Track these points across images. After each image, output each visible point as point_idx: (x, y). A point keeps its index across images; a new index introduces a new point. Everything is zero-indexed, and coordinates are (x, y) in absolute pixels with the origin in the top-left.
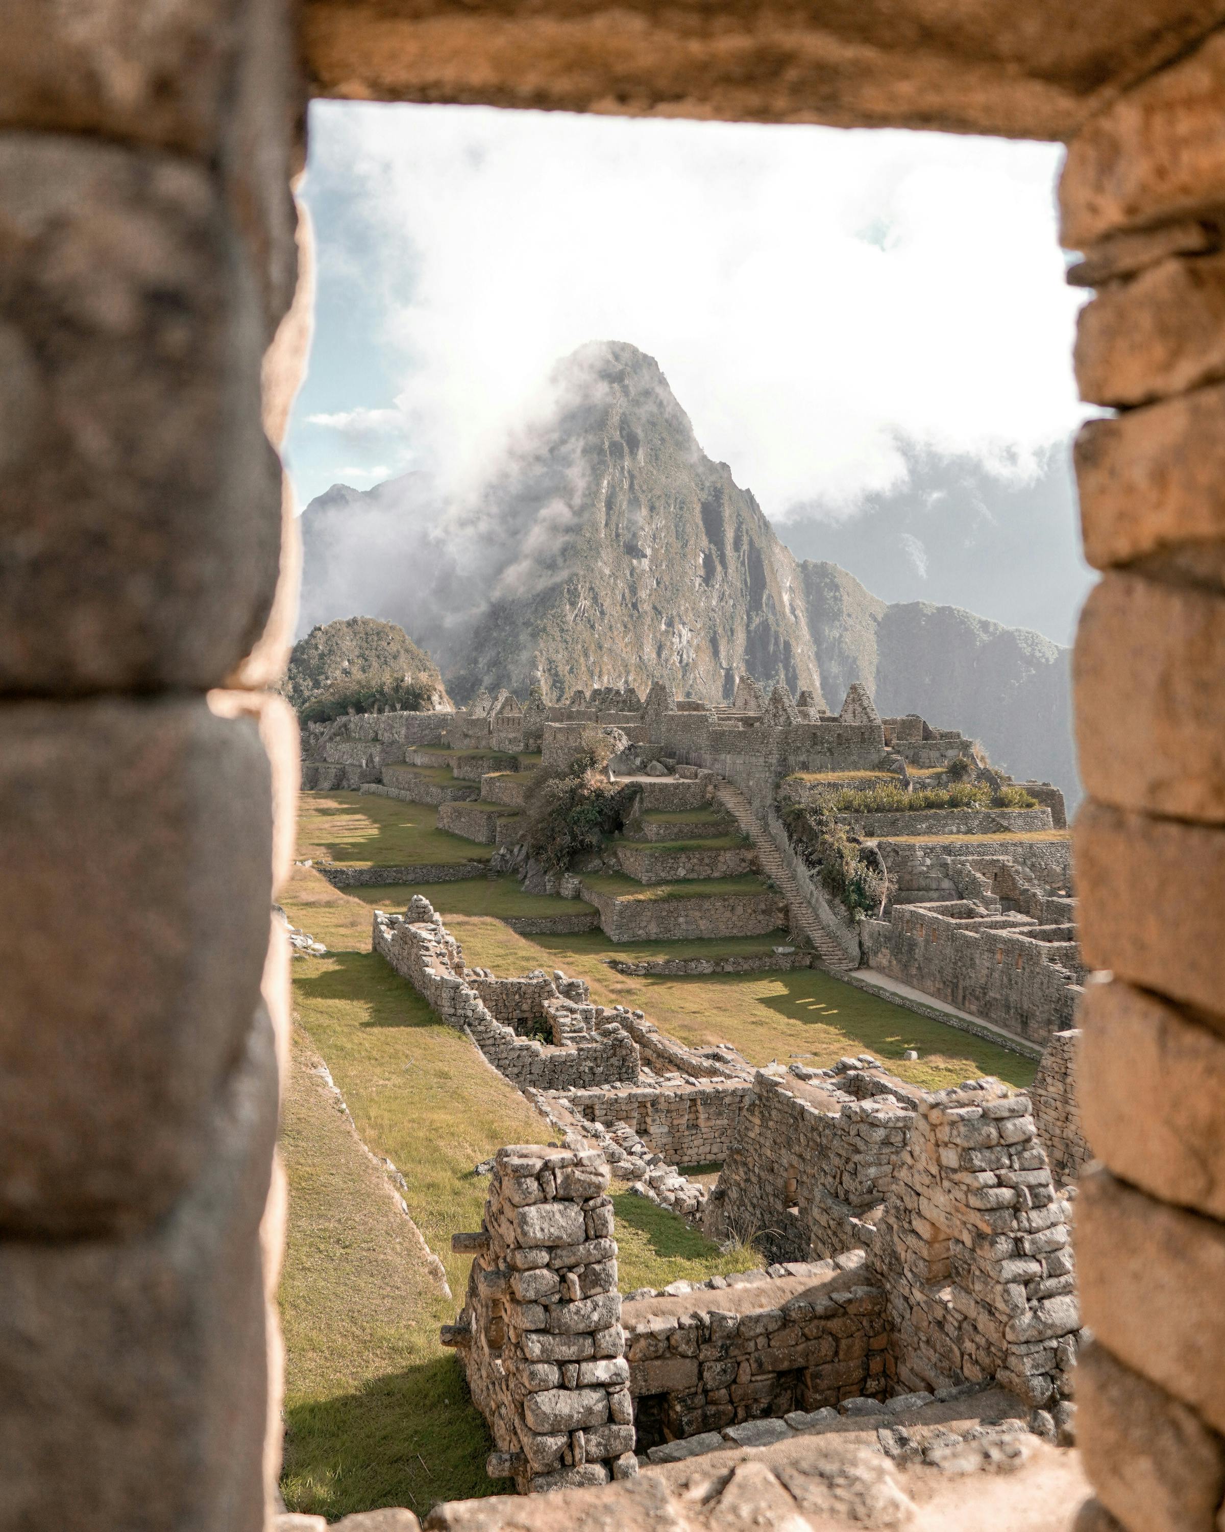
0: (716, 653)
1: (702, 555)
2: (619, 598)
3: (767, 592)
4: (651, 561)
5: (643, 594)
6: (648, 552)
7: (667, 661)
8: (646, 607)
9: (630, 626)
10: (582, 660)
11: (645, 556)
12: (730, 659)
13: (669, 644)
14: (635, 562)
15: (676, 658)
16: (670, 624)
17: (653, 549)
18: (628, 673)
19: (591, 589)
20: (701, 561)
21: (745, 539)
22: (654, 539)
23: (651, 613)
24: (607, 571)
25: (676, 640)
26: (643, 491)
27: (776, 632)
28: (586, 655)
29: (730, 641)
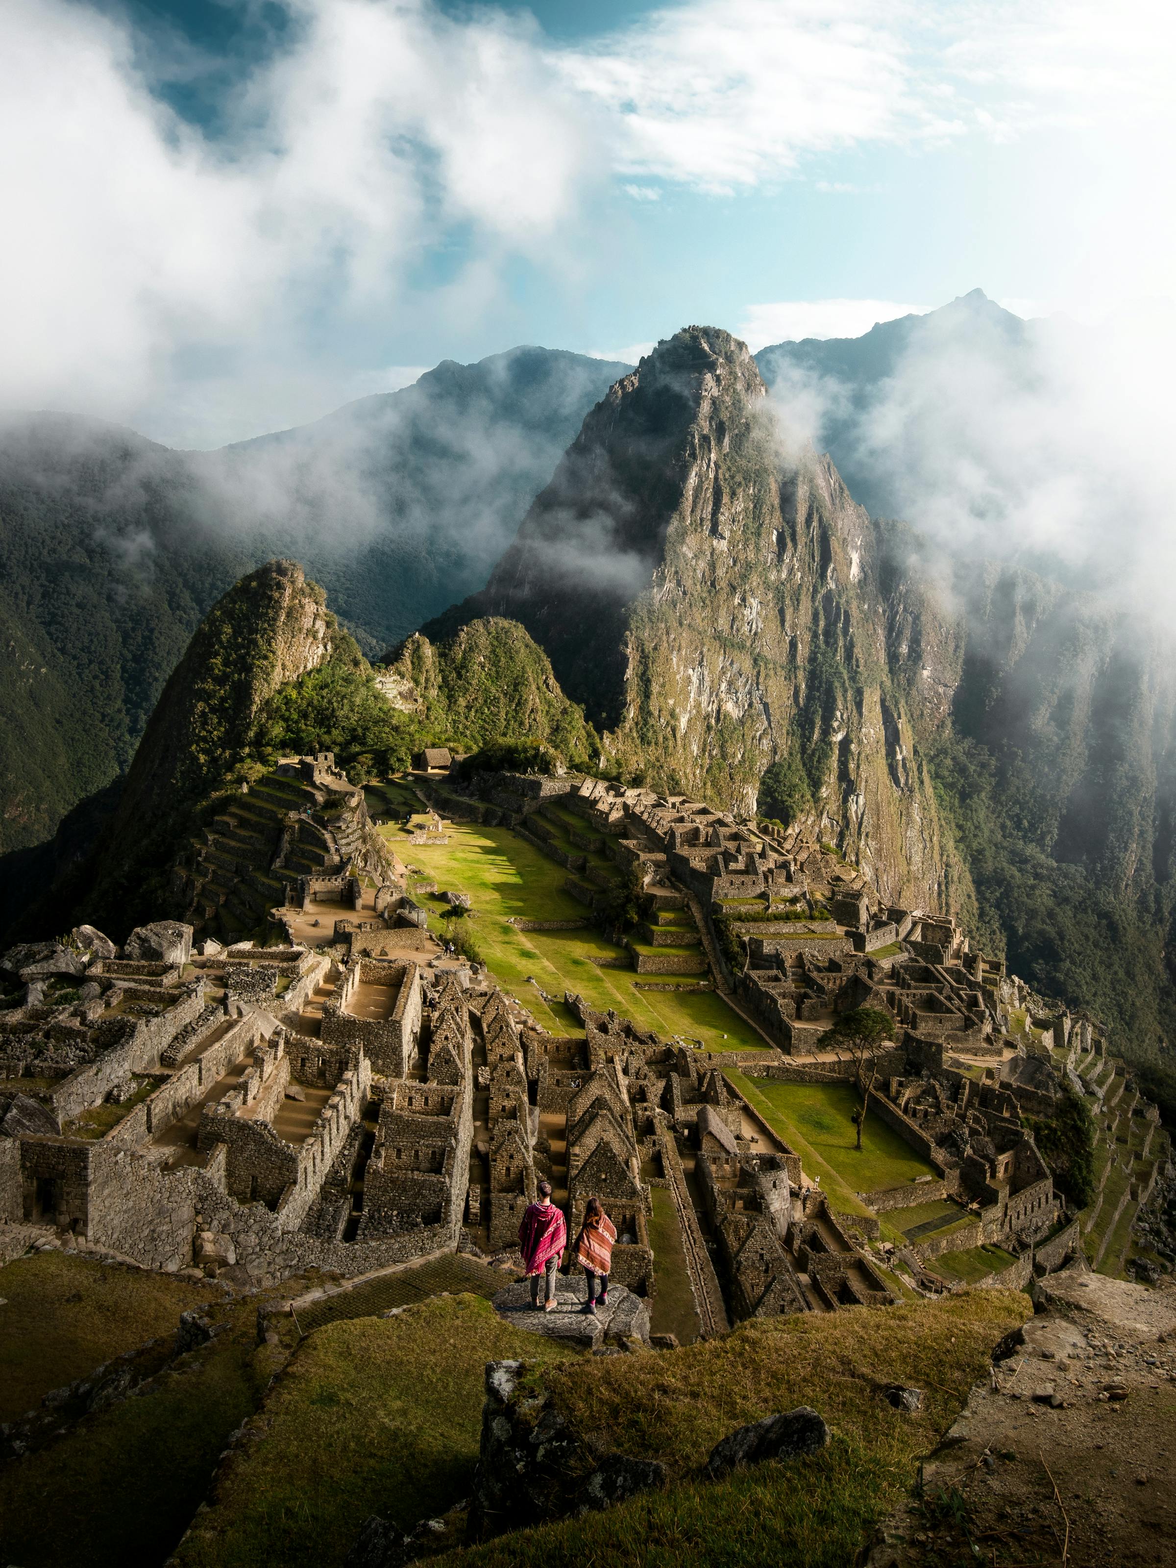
0: (783, 622)
1: (775, 532)
2: (700, 576)
3: (832, 566)
4: (729, 542)
5: (721, 572)
6: (727, 534)
7: (738, 630)
8: (724, 584)
9: (707, 602)
10: (664, 638)
11: (723, 538)
12: (794, 626)
13: (740, 617)
14: (715, 542)
15: (746, 628)
16: (744, 600)
17: (731, 531)
18: (703, 644)
19: (676, 572)
20: (774, 538)
21: (816, 517)
22: (734, 521)
23: (727, 590)
24: (690, 555)
25: (747, 612)
26: (726, 480)
27: (838, 603)
28: (668, 633)
29: (796, 609)
